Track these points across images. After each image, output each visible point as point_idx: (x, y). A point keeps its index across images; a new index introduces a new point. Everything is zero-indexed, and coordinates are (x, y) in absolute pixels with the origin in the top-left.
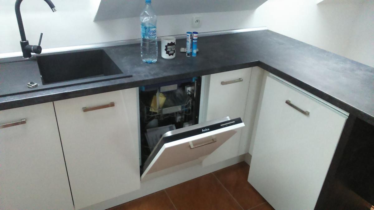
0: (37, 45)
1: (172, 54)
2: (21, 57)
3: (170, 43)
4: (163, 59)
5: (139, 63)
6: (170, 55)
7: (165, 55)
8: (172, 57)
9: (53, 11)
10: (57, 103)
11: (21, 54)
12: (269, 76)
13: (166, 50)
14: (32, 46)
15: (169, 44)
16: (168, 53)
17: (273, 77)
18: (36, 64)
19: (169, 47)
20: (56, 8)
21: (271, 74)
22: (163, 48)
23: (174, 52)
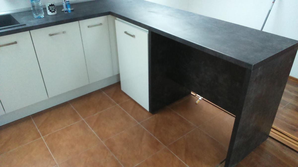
3: (50, 4)
4: (49, 15)
5: (33, 18)
6: (52, 12)
7: (49, 13)
8: (54, 13)
12: (116, 19)
13: (49, 9)
15: (50, 6)
16: (50, 11)
17: (119, 20)
19: (50, 7)
21: (117, 18)
22: (47, 8)
23: (55, 11)
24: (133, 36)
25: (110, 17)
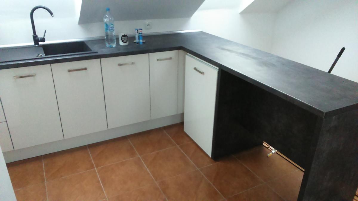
0: (43, 37)
1: (126, 42)
2: (33, 45)
3: (123, 35)
4: (120, 45)
5: (105, 47)
6: (124, 43)
7: (121, 43)
8: (125, 44)
9: (52, 17)
10: (52, 65)
11: (33, 44)
12: (187, 55)
13: (121, 39)
14: (39, 38)
15: (123, 36)
16: (123, 41)
17: (189, 56)
18: (42, 48)
19: (123, 37)
20: (54, 14)
21: (188, 53)
22: (120, 38)
23: (127, 41)
24: (202, 73)
25: (181, 51)
